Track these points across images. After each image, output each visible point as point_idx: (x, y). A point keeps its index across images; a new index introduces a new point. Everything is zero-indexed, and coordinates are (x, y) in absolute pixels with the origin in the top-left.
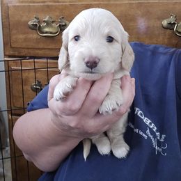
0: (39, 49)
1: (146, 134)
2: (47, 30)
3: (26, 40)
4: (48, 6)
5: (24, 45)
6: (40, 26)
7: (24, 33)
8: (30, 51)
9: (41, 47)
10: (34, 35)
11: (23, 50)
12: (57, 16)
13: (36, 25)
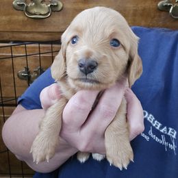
1: (148, 135)
2: (35, 10)
3: (10, 22)
5: (8, 28)
6: (27, 7)
7: (8, 14)
8: (15, 35)
10: (20, 17)
11: (6, 34)
13: (23, 5)
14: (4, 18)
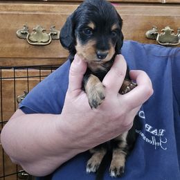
0: (27, 58)
3: (13, 49)
4: (39, 15)
5: (11, 54)
6: (30, 35)
9: (30, 56)
11: (8, 60)
12: (47, 25)
13: (26, 33)
14: (8, 45)
